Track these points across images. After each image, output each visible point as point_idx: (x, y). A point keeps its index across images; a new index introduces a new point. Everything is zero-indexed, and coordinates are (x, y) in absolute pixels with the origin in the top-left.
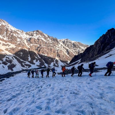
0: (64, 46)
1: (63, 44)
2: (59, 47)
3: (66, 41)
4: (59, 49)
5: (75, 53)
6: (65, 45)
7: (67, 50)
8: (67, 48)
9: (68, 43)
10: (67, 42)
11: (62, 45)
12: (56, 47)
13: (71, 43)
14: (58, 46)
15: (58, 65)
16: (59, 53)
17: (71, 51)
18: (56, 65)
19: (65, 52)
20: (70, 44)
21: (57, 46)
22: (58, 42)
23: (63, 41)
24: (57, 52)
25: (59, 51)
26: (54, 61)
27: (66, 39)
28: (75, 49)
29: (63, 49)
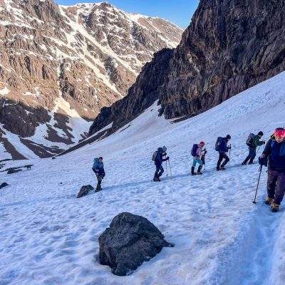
0: (93, 40)
1: (84, 33)
2: (65, 50)
3: (98, 13)
4: (66, 56)
6: (98, 37)
7: (108, 62)
8: (107, 51)
9: (110, 27)
10: (104, 20)
11: (79, 36)
12: (52, 48)
13: (126, 26)
14: (60, 43)
15: (71, 136)
16: (71, 80)
17: (126, 65)
20: (118, 29)
21: (57, 41)
22: (58, 18)
23: (87, 14)
24: (59, 71)
25: (68, 69)
26: (48, 119)
27: (99, 4)
28: (142, 52)
29: (86, 56)
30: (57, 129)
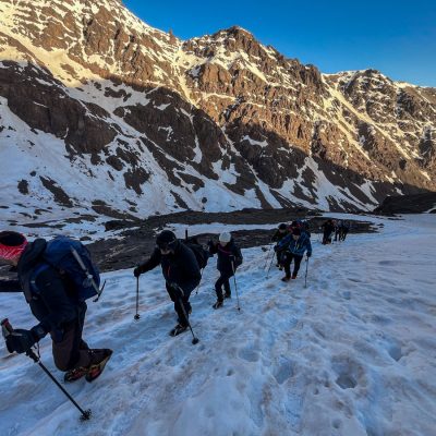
0: (350, 106)
1: (342, 99)
2: (322, 113)
3: (360, 79)
4: (323, 118)
5: (407, 144)
6: (356, 103)
7: (363, 129)
10: (366, 87)
11: (336, 102)
12: (310, 110)
13: (391, 92)
14: (318, 107)
15: (315, 196)
16: (324, 141)
17: (386, 133)
18: (306, 191)
19: (349, 137)
20: (381, 96)
21: (315, 104)
22: (318, 84)
23: (347, 80)
24: (313, 132)
25: (323, 131)
26: (296, 175)
27: (363, 71)
28: (406, 122)
29: (341, 122)
30: (302, 187)
